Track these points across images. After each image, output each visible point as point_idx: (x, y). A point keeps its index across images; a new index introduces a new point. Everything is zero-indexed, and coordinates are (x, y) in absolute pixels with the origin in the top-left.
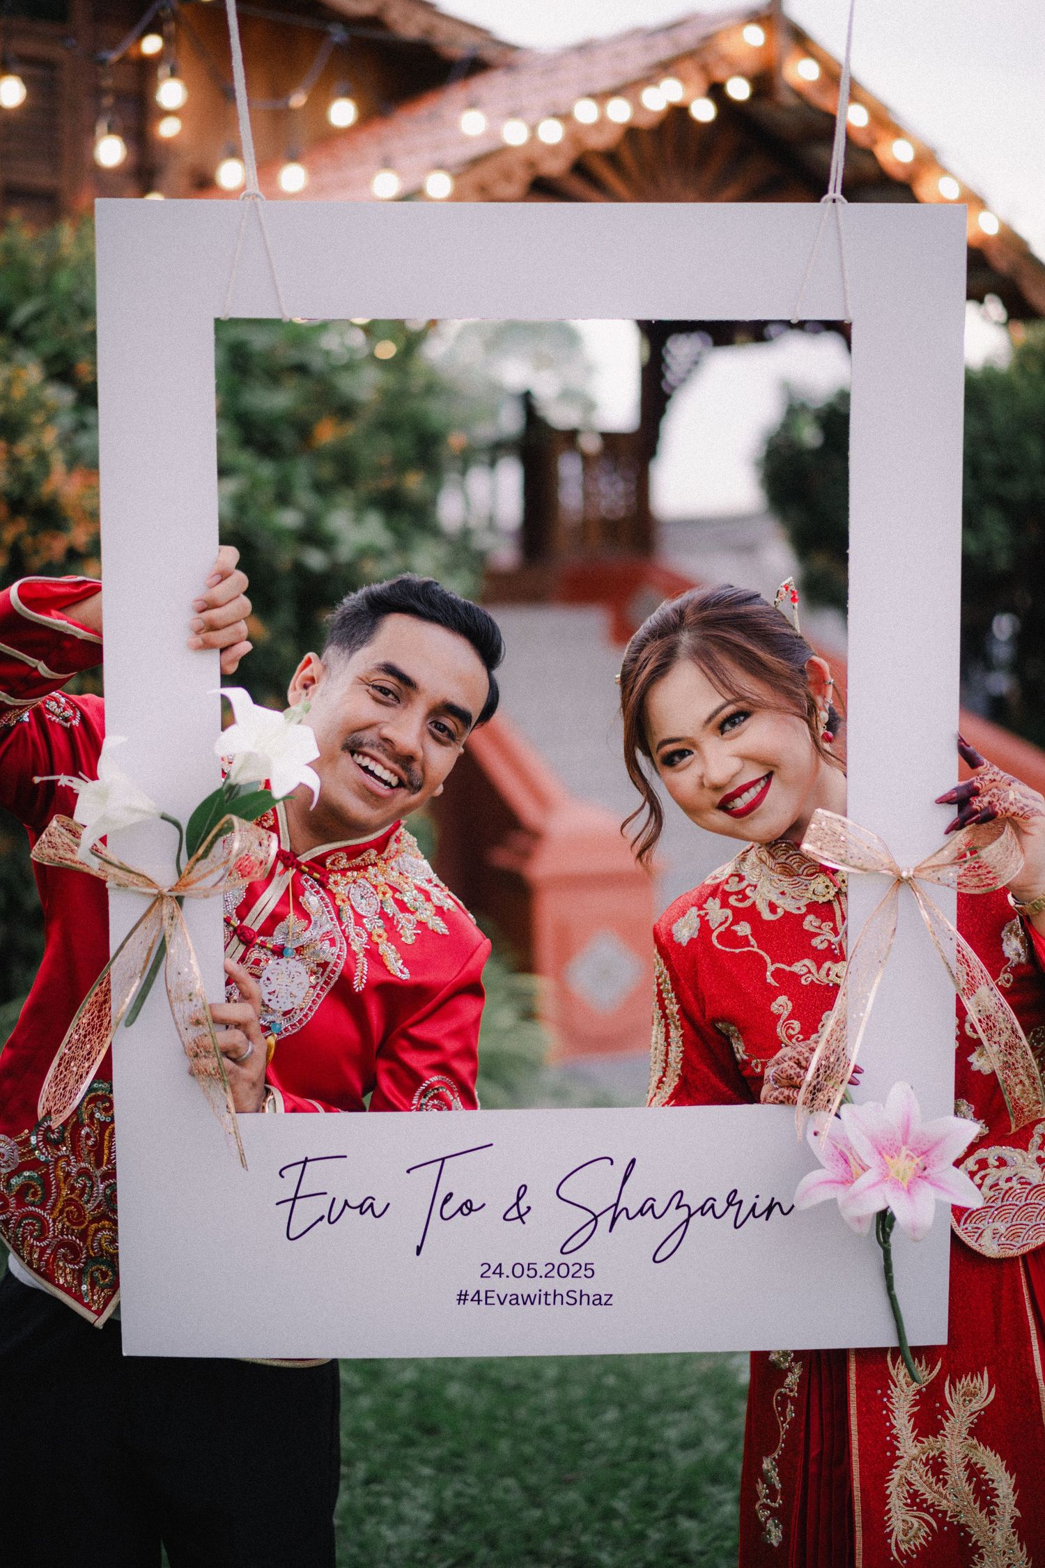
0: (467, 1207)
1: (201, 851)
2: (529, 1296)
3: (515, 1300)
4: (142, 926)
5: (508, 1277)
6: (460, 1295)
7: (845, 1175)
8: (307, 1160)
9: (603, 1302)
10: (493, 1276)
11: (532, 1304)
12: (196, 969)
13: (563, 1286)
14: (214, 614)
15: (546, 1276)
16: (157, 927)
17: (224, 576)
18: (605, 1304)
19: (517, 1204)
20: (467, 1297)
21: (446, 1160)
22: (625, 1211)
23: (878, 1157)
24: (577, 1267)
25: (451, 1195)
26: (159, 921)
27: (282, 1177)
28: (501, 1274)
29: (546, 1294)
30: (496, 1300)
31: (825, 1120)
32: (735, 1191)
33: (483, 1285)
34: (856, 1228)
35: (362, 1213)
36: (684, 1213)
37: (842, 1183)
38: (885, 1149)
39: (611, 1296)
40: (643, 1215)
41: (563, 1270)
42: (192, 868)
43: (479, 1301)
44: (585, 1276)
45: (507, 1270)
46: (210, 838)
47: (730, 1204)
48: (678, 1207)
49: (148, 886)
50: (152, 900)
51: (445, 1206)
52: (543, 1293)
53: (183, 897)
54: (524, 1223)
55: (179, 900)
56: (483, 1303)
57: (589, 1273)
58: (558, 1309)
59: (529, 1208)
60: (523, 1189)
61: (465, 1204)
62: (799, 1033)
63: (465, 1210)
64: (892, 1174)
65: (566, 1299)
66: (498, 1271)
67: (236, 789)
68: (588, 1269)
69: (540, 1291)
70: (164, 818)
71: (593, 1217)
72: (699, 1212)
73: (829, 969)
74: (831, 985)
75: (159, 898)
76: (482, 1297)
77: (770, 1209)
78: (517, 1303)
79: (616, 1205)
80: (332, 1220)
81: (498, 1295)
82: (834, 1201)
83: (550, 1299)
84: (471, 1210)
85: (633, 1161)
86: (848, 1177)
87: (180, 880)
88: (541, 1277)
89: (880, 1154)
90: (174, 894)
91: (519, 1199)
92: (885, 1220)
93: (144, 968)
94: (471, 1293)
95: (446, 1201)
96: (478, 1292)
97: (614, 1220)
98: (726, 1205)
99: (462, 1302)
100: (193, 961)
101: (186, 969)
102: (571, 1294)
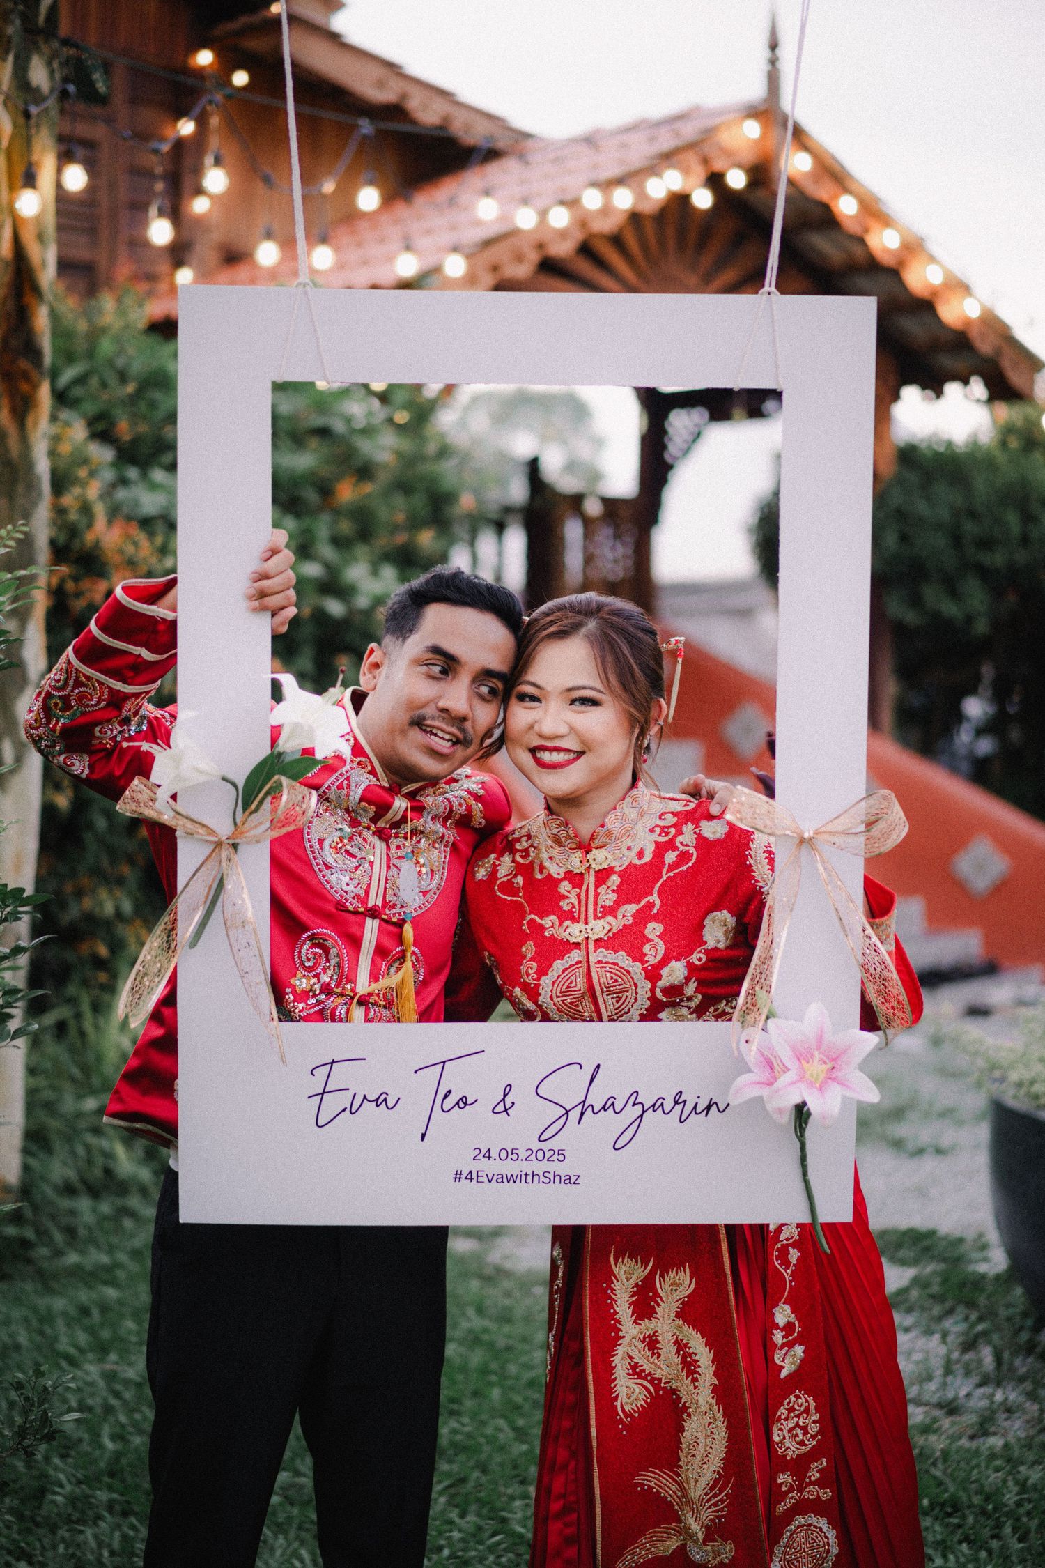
0: (463, 1102)
2: (512, 1175)
3: (501, 1179)
4: (203, 869)
5: (495, 1160)
6: (456, 1174)
7: (770, 1076)
8: (333, 1062)
9: (572, 1182)
10: (483, 1159)
11: (515, 1182)
12: (248, 901)
13: (538, 1168)
15: (526, 1160)
16: (217, 868)
18: (574, 1183)
19: (503, 1100)
21: (446, 1063)
22: (591, 1107)
23: (795, 1061)
24: (552, 1152)
25: (450, 1092)
26: (217, 864)
27: (313, 1075)
28: (489, 1157)
29: (526, 1175)
30: (485, 1179)
31: (756, 1034)
32: (681, 1092)
33: (475, 1166)
34: (777, 1117)
35: (377, 1106)
36: (639, 1109)
37: (767, 1083)
38: (802, 1056)
39: (579, 1176)
40: (605, 1110)
41: (540, 1155)
42: (246, 820)
43: (471, 1179)
44: (558, 1160)
45: (494, 1154)
46: (261, 795)
47: (676, 1103)
48: (634, 1104)
49: (210, 834)
50: (211, 847)
51: (445, 1101)
52: (523, 1173)
53: (238, 844)
54: (509, 1115)
55: (235, 846)
56: (474, 1181)
57: (561, 1158)
58: (536, 1186)
59: (513, 1103)
60: (508, 1088)
61: (461, 1099)
63: (462, 1105)
64: (808, 1076)
65: (542, 1178)
66: (487, 1155)
67: (283, 756)
68: (561, 1155)
69: (521, 1171)
70: (224, 779)
71: (565, 1112)
72: (651, 1109)
75: (219, 845)
76: (474, 1176)
77: (708, 1108)
78: (502, 1181)
79: (584, 1102)
80: (353, 1111)
81: (487, 1175)
82: (760, 1097)
83: (529, 1179)
84: (466, 1104)
85: (598, 1067)
86: (772, 1078)
87: (236, 830)
88: (522, 1160)
89: (799, 1059)
90: (231, 841)
91: (505, 1095)
92: (801, 1113)
93: (205, 902)
94: (465, 1173)
95: (446, 1097)
96: (471, 1172)
97: (582, 1114)
98: (673, 1103)
99: (457, 1180)
100: (245, 896)
101: (240, 902)
102: (546, 1175)
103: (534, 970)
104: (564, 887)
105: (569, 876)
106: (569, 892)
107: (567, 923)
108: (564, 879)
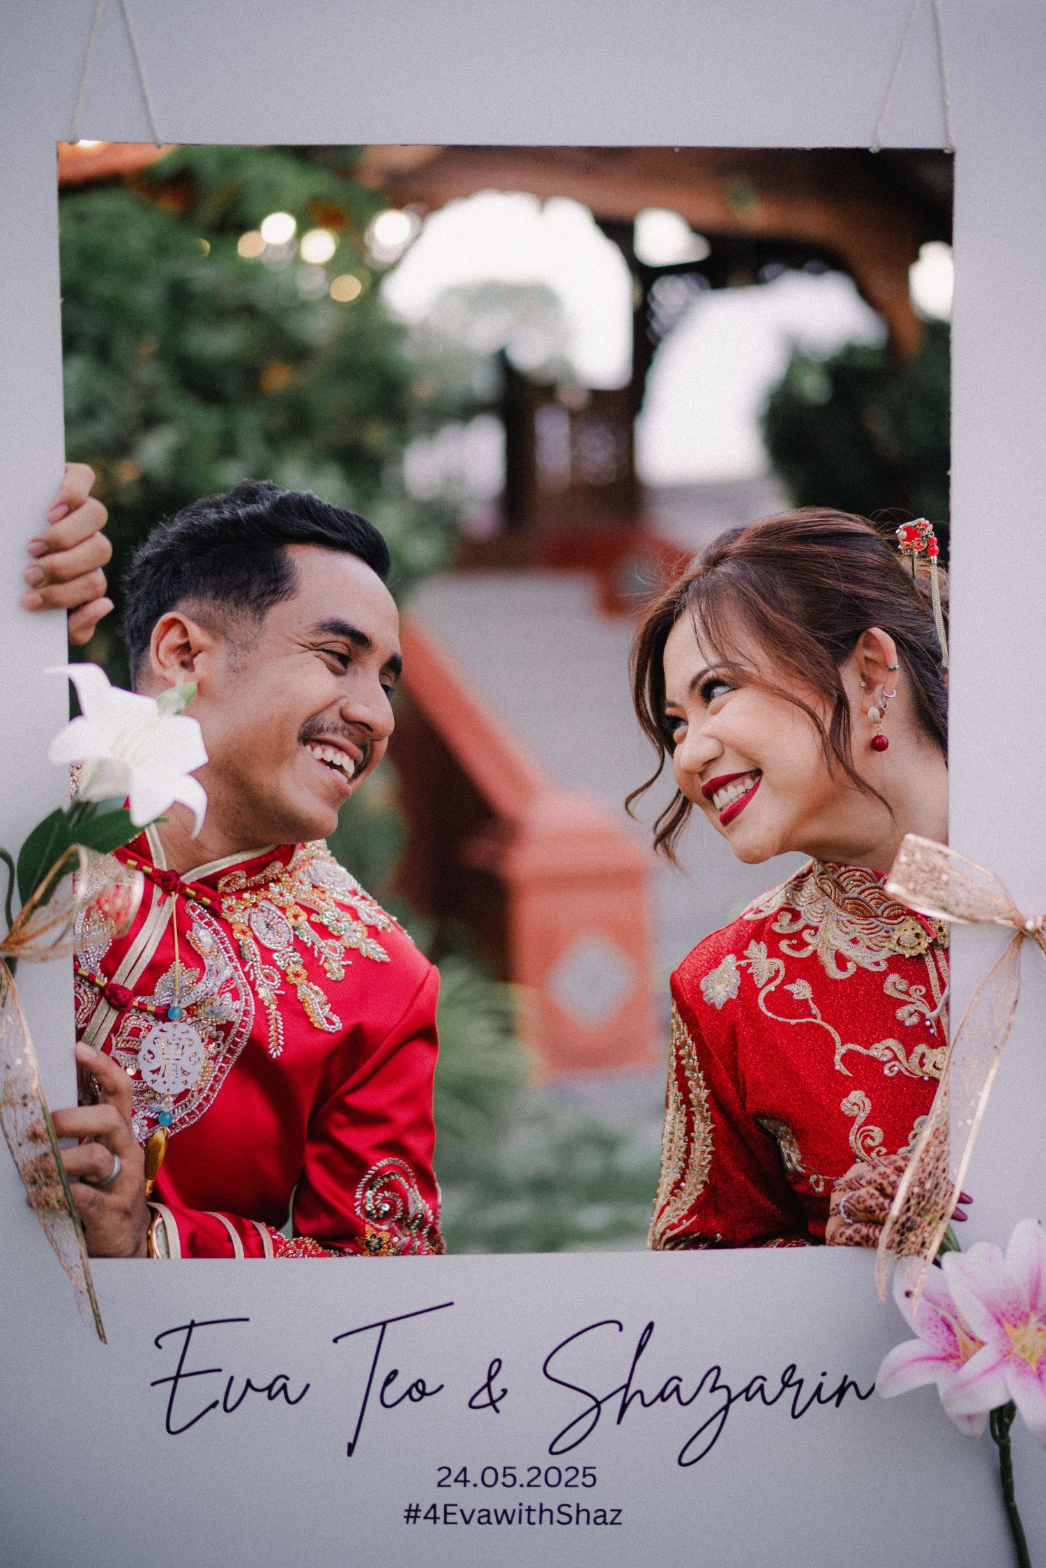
0: (418, 1390)
1: (38, 895)
2: (505, 1512)
3: (486, 1517)
5: (475, 1485)
6: (409, 1510)
7: (947, 1347)
8: (193, 1324)
9: (609, 1520)
10: (454, 1485)
11: (510, 1522)
12: (33, 1061)
13: (552, 1498)
14: (59, 559)
15: (529, 1485)
17: (72, 506)
18: (612, 1523)
19: (488, 1385)
20: (419, 1514)
21: (389, 1326)
22: (638, 1396)
23: (995, 1327)
24: (573, 1472)
25: (395, 1373)
27: (159, 1347)
28: (465, 1481)
29: (529, 1510)
30: (459, 1518)
31: (918, 1272)
32: (793, 1367)
33: (441, 1497)
34: (964, 1428)
35: (271, 1398)
36: (721, 1396)
37: (944, 1359)
38: (1006, 1316)
39: (620, 1511)
40: (664, 1400)
41: (553, 1477)
42: (28, 918)
44: (584, 1484)
45: (474, 1476)
46: (49, 876)
47: (786, 1384)
48: (713, 1389)
51: (387, 1389)
52: (525, 1507)
53: (16, 959)
54: (497, 1411)
55: (11, 963)
56: (440, 1522)
57: (589, 1480)
58: (547, 1531)
59: (505, 1391)
60: (496, 1364)
61: (415, 1385)
62: (880, 1145)
63: (416, 1395)
64: (1017, 1349)
65: (557, 1516)
66: (462, 1478)
68: (589, 1476)
69: (521, 1504)
71: (594, 1403)
72: (744, 1395)
73: (923, 1056)
74: (926, 1078)
76: (440, 1513)
77: (841, 1392)
78: (489, 1522)
79: (627, 1386)
80: (229, 1406)
81: (462, 1511)
82: (933, 1388)
83: (535, 1517)
84: (423, 1394)
85: (651, 1326)
86: (951, 1350)
87: (11, 934)
88: (522, 1486)
89: (999, 1321)
90: (3, 955)
91: (490, 1378)
92: (1003, 1416)
94: (424, 1509)
95: (388, 1381)
96: (434, 1507)
97: (624, 1407)
98: (781, 1386)
99: (411, 1520)
100: (28, 1050)
101: (19, 1062)
102: (563, 1509)
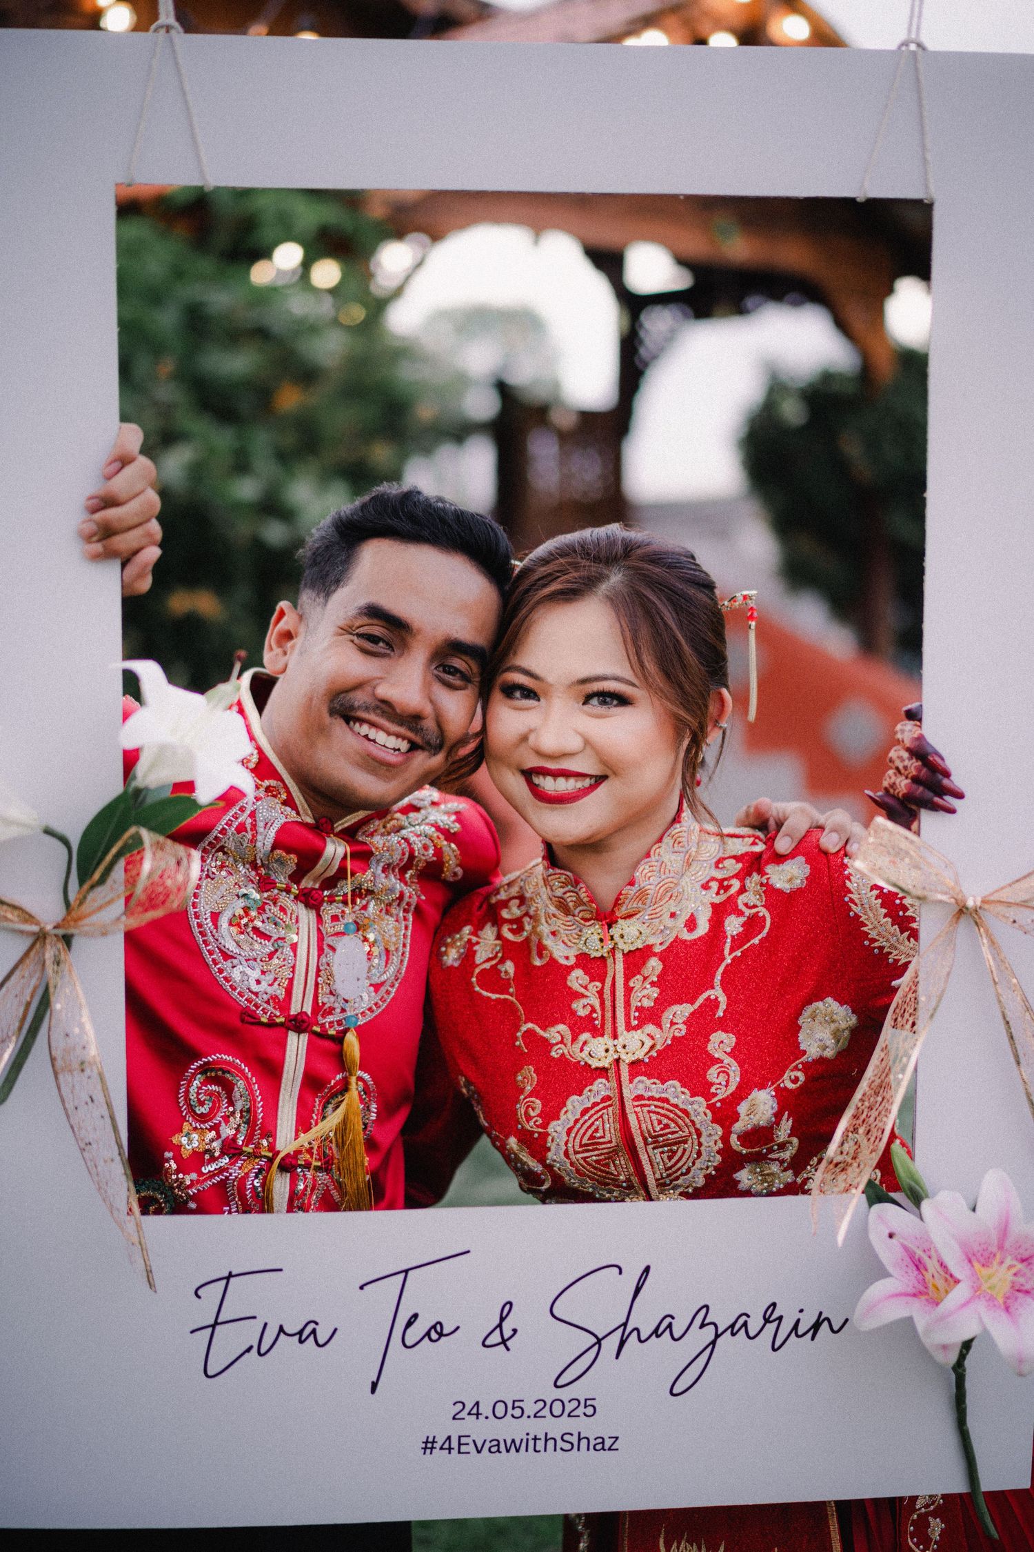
0: (437, 1332)
1: (97, 876)
2: (513, 1441)
3: (496, 1446)
4: (17, 973)
5: (487, 1418)
6: (426, 1442)
7: (916, 1284)
8: (230, 1275)
9: (607, 1447)
10: (468, 1418)
11: (517, 1451)
12: (89, 1029)
13: (556, 1427)
15: (535, 1416)
16: (38, 975)
18: (610, 1449)
19: (500, 1326)
20: (435, 1445)
21: (410, 1273)
22: (635, 1332)
24: (575, 1404)
25: (416, 1316)
26: (40, 967)
27: (199, 1297)
28: (478, 1414)
29: (535, 1439)
30: (471, 1448)
32: (774, 1305)
33: (455, 1429)
35: (301, 1342)
36: (709, 1332)
37: (914, 1295)
39: (617, 1438)
40: (658, 1336)
41: (557, 1408)
42: (85, 897)
43: (450, 1449)
44: (585, 1414)
45: (485, 1409)
46: (109, 858)
47: (767, 1321)
48: (702, 1326)
49: (26, 921)
50: (28, 942)
51: (409, 1331)
52: (531, 1436)
53: (72, 936)
54: (508, 1349)
55: (67, 940)
56: (454, 1452)
57: (590, 1411)
58: (550, 1457)
59: (515, 1331)
60: (508, 1307)
61: (434, 1327)
63: (434, 1336)
64: (985, 1287)
65: (560, 1444)
66: (474, 1411)
67: (143, 793)
68: (589, 1406)
69: (528, 1434)
70: (48, 832)
71: (595, 1340)
72: (729, 1331)
75: (40, 937)
76: (455, 1444)
77: (816, 1327)
78: (499, 1451)
79: (625, 1325)
80: (263, 1351)
81: (474, 1441)
82: (910, 1320)
83: (540, 1445)
84: (441, 1335)
85: (647, 1269)
86: (922, 1289)
87: (69, 913)
88: (529, 1417)
89: (970, 1261)
90: (60, 932)
91: (502, 1319)
93: (20, 1028)
94: (440, 1440)
95: (409, 1324)
96: (449, 1438)
97: (622, 1343)
98: (762, 1322)
99: (428, 1451)
100: (85, 1018)
101: (77, 1030)
102: (566, 1438)
103: (538, 1111)
104: (577, 979)
105: (583, 961)
106: (586, 988)
107: (585, 1036)
108: (577, 965)
